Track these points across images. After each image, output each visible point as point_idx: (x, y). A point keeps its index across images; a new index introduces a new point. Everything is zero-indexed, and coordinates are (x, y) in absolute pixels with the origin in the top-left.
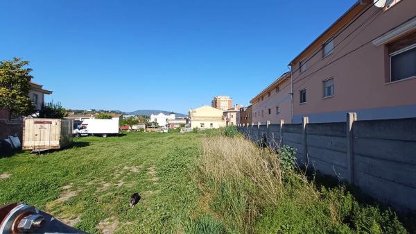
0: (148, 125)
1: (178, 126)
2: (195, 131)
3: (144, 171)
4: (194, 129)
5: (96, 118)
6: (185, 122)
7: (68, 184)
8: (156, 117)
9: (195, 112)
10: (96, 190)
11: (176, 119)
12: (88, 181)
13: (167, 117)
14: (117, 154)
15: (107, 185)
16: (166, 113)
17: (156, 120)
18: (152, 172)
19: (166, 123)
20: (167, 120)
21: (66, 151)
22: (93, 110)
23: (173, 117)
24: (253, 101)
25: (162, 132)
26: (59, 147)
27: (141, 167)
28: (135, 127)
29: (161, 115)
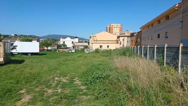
0: (59, 47)
1: (83, 47)
2: (97, 51)
3: (72, 81)
4: (96, 49)
5: (20, 41)
6: (87, 44)
7: (22, 89)
8: (64, 40)
9: (95, 37)
10: (44, 94)
11: (79, 42)
12: (35, 88)
13: (73, 40)
14: (45, 68)
15: (50, 91)
16: (72, 37)
17: (64, 42)
18: (77, 82)
19: (72, 45)
20: (73, 42)
21: (9, 65)
22: (16, 35)
23: (77, 40)
24: (143, 28)
25: (70, 52)
26: (4, 63)
27: (67, 78)
28: (49, 48)
29: (68, 39)
